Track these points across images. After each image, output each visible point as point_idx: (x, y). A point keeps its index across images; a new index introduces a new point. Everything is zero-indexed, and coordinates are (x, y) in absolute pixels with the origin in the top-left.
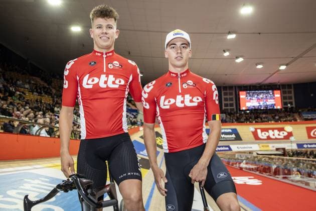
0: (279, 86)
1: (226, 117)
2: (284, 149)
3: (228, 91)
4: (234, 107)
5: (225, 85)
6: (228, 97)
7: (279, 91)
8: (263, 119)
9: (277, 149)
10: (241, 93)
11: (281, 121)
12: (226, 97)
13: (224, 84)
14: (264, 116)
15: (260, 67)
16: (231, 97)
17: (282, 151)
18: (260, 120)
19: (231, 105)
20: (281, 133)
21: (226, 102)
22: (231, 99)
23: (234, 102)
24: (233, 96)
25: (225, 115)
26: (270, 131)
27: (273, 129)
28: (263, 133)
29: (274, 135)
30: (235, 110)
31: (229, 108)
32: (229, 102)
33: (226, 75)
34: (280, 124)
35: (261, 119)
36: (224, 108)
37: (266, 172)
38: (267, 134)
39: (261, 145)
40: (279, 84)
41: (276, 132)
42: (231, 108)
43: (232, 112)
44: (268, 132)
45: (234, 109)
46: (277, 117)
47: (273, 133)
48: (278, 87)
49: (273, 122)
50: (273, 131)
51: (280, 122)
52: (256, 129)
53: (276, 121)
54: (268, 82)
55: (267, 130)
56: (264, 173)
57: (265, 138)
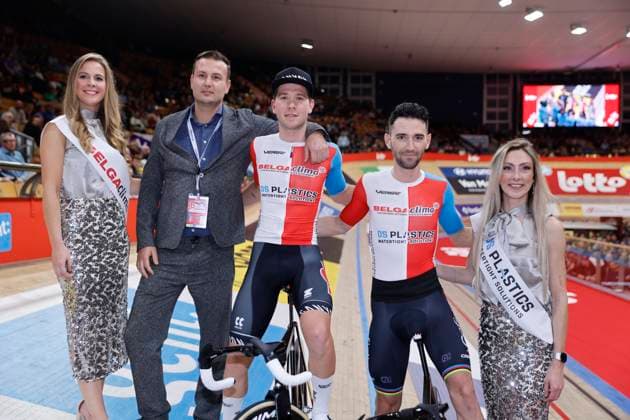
0: (618, 73)
1: (490, 142)
2: (619, 220)
3: (498, 86)
4: (509, 121)
5: (491, 72)
6: (497, 97)
7: (616, 87)
8: (573, 150)
9: (604, 220)
10: (526, 88)
11: (613, 155)
12: (492, 97)
13: (491, 68)
14: (575, 142)
15: (579, 31)
16: (503, 97)
17: (615, 223)
18: (564, 150)
19: (503, 116)
20: (612, 181)
21: (492, 110)
22: (504, 104)
23: (509, 110)
24: (509, 97)
25: (486, 137)
26: (587, 177)
27: (593, 172)
28: (571, 180)
29: (594, 184)
30: (511, 127)
31: (497, 122)
32: (497, 110)
33: (497, 48)
34: (610, 160)
35: (569, 148)
36: (485, 121)
37: (585, 274)
38: (579, 182)
39: (563, 205)
40: (618, 70)
41: (600, 178)
42: (503, 122)
43: (504, 131)
44: (582, 177)
45: (507, 125)
46: (604, 146)
47: (592, 180)
48: (614, 77)
49: (595, 156)
50: (593, 175)
51: (610, 156)
52: (555, 171)
53: (603, 154)
54: (591, 65)
55: (579, 173)
56: (580, 276)
57: (574, 189)
